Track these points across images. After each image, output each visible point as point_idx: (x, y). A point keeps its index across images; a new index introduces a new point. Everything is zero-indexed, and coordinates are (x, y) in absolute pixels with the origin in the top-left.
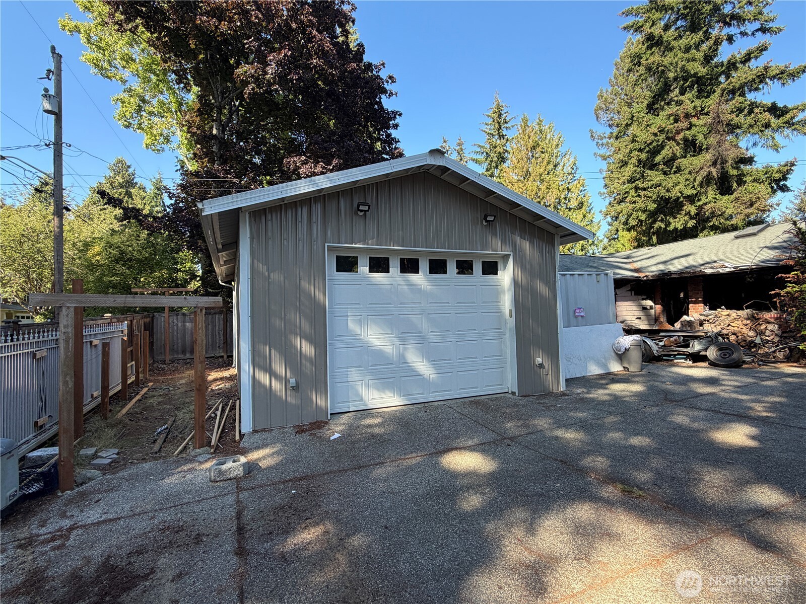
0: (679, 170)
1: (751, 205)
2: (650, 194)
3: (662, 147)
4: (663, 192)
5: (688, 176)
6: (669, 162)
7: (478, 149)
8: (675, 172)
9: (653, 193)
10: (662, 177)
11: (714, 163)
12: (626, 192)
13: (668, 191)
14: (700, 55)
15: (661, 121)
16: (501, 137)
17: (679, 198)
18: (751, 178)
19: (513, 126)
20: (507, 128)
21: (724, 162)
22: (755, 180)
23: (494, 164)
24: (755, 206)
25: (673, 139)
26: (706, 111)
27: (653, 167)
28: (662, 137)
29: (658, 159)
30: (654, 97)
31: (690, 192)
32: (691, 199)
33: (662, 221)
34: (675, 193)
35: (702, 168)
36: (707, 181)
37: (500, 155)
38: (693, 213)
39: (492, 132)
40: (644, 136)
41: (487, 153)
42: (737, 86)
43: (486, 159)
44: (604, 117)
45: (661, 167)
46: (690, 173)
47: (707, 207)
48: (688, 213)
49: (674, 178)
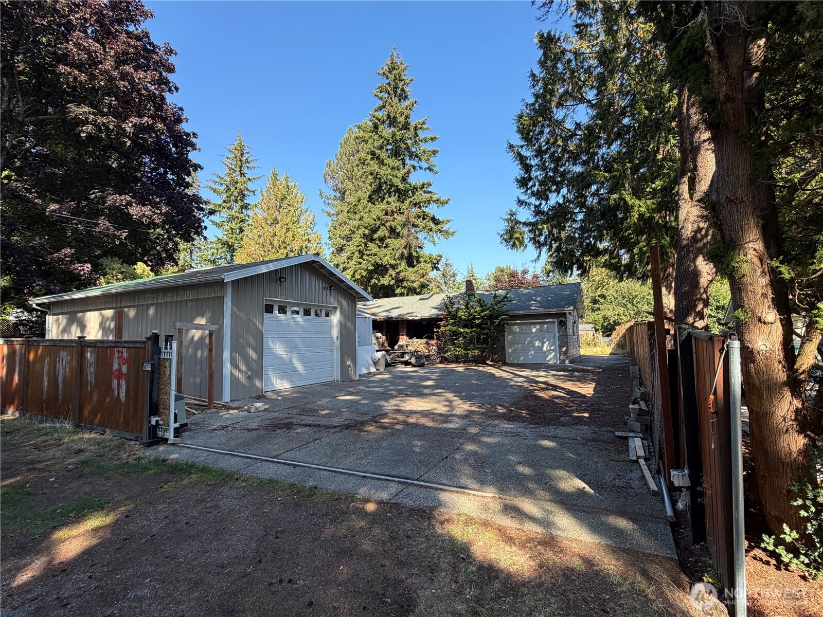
0: (387, 246)
1: (423, 277)
2: (370, 259)
3: (378, 228)
4: (378, 260)
5: (392, 252)
6: (382, 239)
7: (218, 180)
8: (385, 247)
9: (372, 259)
10: (377, 249)
11: (406, 247)
12: (353, 253)
13: (381, 259)
14: (399, 175)
15: (377, 210)
16: (242, 174)
17: (386, 265)
18: (423, 260)
19: (253, 168)
20: (248, 167)
21: (410, 248)
22: (425, 261)
23: (233, 198)
24: (425, 277)
25: (384, 225)
26: (401, 211)
27: (372, 240)
28: (378, 223)
29: (375, 236)
30: (373, 192)
31: (393, 262)
32: (393, 267)
33: (376, 278)
34: (384, 261)
35: (399, 248)
36: (402, 257)
37: (242, 192)
38: (393, 276)
39: (233, 167)
40: (368, 220)
41: (227, 186)
42: (418, 202)
43: (226, 192)
44: (331, 183)
45: (377, 242)
46: (393, 250)
47: (402, 274)
48: (391, 276)
49: (383, 251)
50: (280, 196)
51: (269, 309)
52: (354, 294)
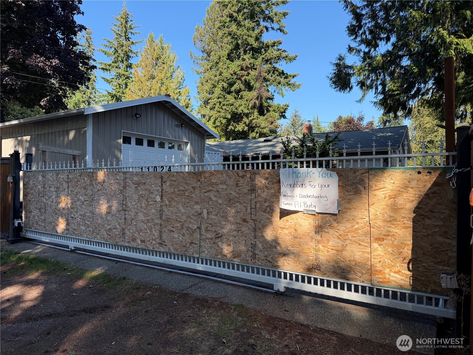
0: (242, 98)
1: (272, 123)
2: (228, 109)
3: (235, 83)
4: (234, 109)
5: (246, 102)
6: (238, 92)
7: (108, 44)
8: (240, 98)
9: (229, 108)
10: (234, 100)
11: (257, 98)
12: (215, 104)
13: (236, 109)
14: (254, 35)
15: (234, 66)
16: (128, 39)
17: (241, 114)
18: (272, 109)
19: (136, 33)
20: (131, 33)
21: (262, 98)
22: (274, 111)
23: (120, 59)
24: (273, 124)
25: (240, 79)
26: (255, 67)
27: (229, 93)
28: (235, 77)
29: (233, 89)
30: (231, 50)
31: (246, 111)
32: (247, 115)
33: (233, 125)
34: (239, 111)
35: (252, 99)
36: (254, 107)
37: (127, 53)
38: (247, 123)
39: (120, 33)
40: (226, 74)
41: (115, 49)
42: (269, 58)
43: (114, 53)
44: (199, 44)
45: (234, 94)
46: (247, 100)
47: (254, 121)
48: (245, 123)
49: (239, 102)
50: (155, 56)
51: (127, 140)
52: (203, 132)
